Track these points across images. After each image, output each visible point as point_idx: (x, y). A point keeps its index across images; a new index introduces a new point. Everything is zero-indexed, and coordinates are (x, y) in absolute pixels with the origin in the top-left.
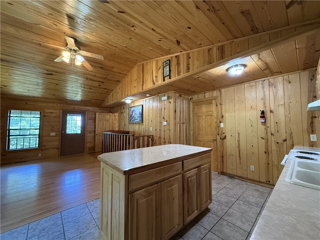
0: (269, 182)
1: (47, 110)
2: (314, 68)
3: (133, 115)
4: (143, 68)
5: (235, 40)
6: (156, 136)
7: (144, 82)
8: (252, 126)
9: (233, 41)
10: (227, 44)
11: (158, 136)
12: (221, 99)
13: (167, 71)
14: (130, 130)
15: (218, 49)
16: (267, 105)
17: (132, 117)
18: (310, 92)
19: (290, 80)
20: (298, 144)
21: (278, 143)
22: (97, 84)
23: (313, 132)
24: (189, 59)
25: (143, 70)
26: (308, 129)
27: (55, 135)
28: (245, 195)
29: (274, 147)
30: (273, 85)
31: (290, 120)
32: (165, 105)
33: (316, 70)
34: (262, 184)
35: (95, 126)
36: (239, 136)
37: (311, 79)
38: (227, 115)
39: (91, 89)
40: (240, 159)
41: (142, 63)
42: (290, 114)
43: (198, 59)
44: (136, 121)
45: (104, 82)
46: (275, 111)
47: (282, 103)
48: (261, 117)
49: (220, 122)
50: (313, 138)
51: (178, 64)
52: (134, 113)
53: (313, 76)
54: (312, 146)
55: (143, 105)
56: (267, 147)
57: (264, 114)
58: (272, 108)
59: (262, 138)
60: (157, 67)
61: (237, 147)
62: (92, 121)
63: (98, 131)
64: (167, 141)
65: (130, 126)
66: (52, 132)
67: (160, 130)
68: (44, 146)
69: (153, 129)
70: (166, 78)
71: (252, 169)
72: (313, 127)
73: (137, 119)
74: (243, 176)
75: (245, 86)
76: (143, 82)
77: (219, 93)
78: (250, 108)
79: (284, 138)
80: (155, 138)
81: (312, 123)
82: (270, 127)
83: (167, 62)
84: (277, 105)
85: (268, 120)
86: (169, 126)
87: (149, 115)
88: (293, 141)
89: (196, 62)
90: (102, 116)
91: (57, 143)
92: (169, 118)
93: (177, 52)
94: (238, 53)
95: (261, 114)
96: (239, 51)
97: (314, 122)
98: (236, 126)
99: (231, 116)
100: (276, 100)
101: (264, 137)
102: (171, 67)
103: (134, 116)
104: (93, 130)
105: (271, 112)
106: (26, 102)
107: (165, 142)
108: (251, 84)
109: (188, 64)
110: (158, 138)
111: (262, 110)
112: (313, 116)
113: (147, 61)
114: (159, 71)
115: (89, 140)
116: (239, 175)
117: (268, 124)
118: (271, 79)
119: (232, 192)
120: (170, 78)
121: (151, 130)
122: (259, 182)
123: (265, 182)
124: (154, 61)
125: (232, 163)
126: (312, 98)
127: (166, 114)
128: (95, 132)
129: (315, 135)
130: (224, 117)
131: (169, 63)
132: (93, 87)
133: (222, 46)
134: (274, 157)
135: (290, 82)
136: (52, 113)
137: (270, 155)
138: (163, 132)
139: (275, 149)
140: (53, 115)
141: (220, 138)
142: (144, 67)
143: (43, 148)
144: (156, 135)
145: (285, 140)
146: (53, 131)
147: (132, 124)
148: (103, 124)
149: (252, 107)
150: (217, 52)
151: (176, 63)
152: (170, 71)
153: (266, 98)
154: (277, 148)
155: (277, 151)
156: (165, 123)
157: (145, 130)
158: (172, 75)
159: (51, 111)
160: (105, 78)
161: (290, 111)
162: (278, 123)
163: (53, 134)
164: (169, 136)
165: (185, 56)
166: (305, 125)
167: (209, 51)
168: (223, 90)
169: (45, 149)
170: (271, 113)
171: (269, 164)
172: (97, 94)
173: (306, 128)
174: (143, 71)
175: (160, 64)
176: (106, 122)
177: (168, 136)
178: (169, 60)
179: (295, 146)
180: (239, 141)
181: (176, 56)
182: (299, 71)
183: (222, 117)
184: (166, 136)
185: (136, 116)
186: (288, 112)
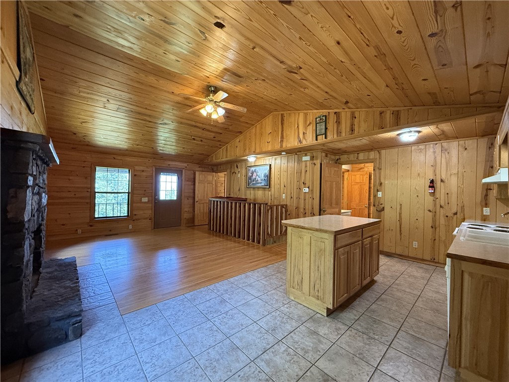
0: (434, 259)
1: (137, 168)
2: (494, 136)
3: (254, 177)
4: (282, 120)
5: (413, 108)
6: (290, 205)
7: (285, 137)
8: (417, 196)
9: (411, 109)
10: (404, 110)
11: (294, 205)
12: (379, 162)
13: (322, 129)
14: (248, 197)
15: (393, 114)
16: (438, 172)
17: (252, 180)
18: (487, 161)
19: (466, 147)
20: (470, 218)
21: (447, 216)
22: (212, 135)
23: (486, 205)
24: (354, 118)
25: (282, 121)
26: (481, 201)
27: (147, 201)
28: (408, 271)
29: (442, 221)
30: (446, 150)
31: (463, 192)
32: (306, 166)
33: (496, 137)
34: (425, 263)
35: (194, 190)
36: (401, 208)
37: (490, 148)
38: (387, 183)
39: (201, 141)
40: (401, 234)
41: (282, 112)
42: (463, 184)
43: (365, 121)
44: (258, 185)
45: (221, 133)
46: (446, 180)
47: (455, 171)
48: (430, 187)
49: (378, 191)
50: (487, 211)
51: (338, 122)
52: (255, 174)
53: (492, 144)
54: (485, 220)
55: (270, 165)
56: (434, 221)
57: (433, 184)
58: (444, 177)
59: (430, 211)
60: (305, 121)
61: (397, 220)
62: (190, 183)
63: (198, 197)
64: (308, 211)
65: (248, 192)
66: (144, 197)
67: (298, 198)
68: (135, 215)
69: (286, 197)
70: (319, 137)
71: (415, 245)
72: (487, 199)
73: (261, 183)
74: (403, 254)
75: (413, 149)
76: (282, 137)
77: (378, 154)
78: (417, 175)
79: (454, 211)
80: (289, 209)
81: (486, 195)
82: (439, 198)
83: (322, 118)
84: (449, 173)
85: (438, 190)
86: (312, 193)
87: (280, 179)
88: (464, 215)
89: (362, 123)
90: (203, 176)
91: (150, 212)
92: (313, 183)
93: (337, 108)
94: (416, 122)
95: (430, 183)
96: (417, 120)
97: (488, 194)
98: (398, 196)
99: (392, 184)
100: (449, 169)
101: (431, 210)
102: (328, 125)
103: (255, 179)
104: (192, 195)
105: (442, 181)
106: (115, 156)
107: (305, 213)
108: (420, 147)
109: (352, 125)
110: (295, 208)
111: (431, 178)
112: (489, 188)
113: (289, 112)
114: (309, 127)
115: (186, 210)
116: (398, 252)
117: (437, 195)
118: (445, 144)
119: (393, 269)
120: (326, 138)
121: (284, 198)
122: (423, 260)
123: (429, 259)
124: (300, 114)
125: (390, 239)
126: (488, 168)
127: (307, 179)
128: (194, 198)
129: (489, 209)
130: (383, 185)
131: (325, 119)
132: (206, 139)
133: (398, 111)
134: (442, 231)
135: (466, 149)
136: (143, 171)
137: (437, 230)
138: (303, 201)
139: (444, 223)
140: (144, 174)
141: (377, 210)
142: (285, 119)
143: (135, 218)
144: (292, 205)
145: (456, 214)
146: (145, 195)
147: (252, 189)
148: (204, 187)
149: (419, 175)
150: (391, 117)
151: (335, 121)
152: (326, 129)
153: (437, 165)
154: (445, 221)
155: (446, 225)
156: (307, 190)
157: (273, 197)
158: (328, 134)
159: (141, 168)
160: (226, 129)
161: (463, 181)
162: (449, 195)
163: (145, 200)
164: (312, 206)
165: (349, 115)
166: (479, 197)
167: (381, 113)
168: (383, 152)
169: (136, 219)
170: (442, 183)
171: (435, 240)
172: (206, 147)
173: (479, 201)
174: (282, 124)
175: (311, 118)
176: (208, 185)
177: (310, 206)
178: (326, 116)
179: (465, 220)
180: (400, 214)
181: (335, 113)
182: (477, 137)
183: (381, 184)
184: (306, 206)
185: (259, 179)
186: (462, 182)
